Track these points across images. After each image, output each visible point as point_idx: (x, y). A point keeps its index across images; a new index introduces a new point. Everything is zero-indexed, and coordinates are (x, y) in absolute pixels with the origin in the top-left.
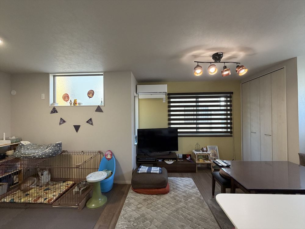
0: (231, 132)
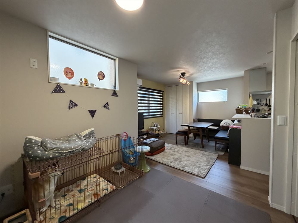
0: (162, 114)
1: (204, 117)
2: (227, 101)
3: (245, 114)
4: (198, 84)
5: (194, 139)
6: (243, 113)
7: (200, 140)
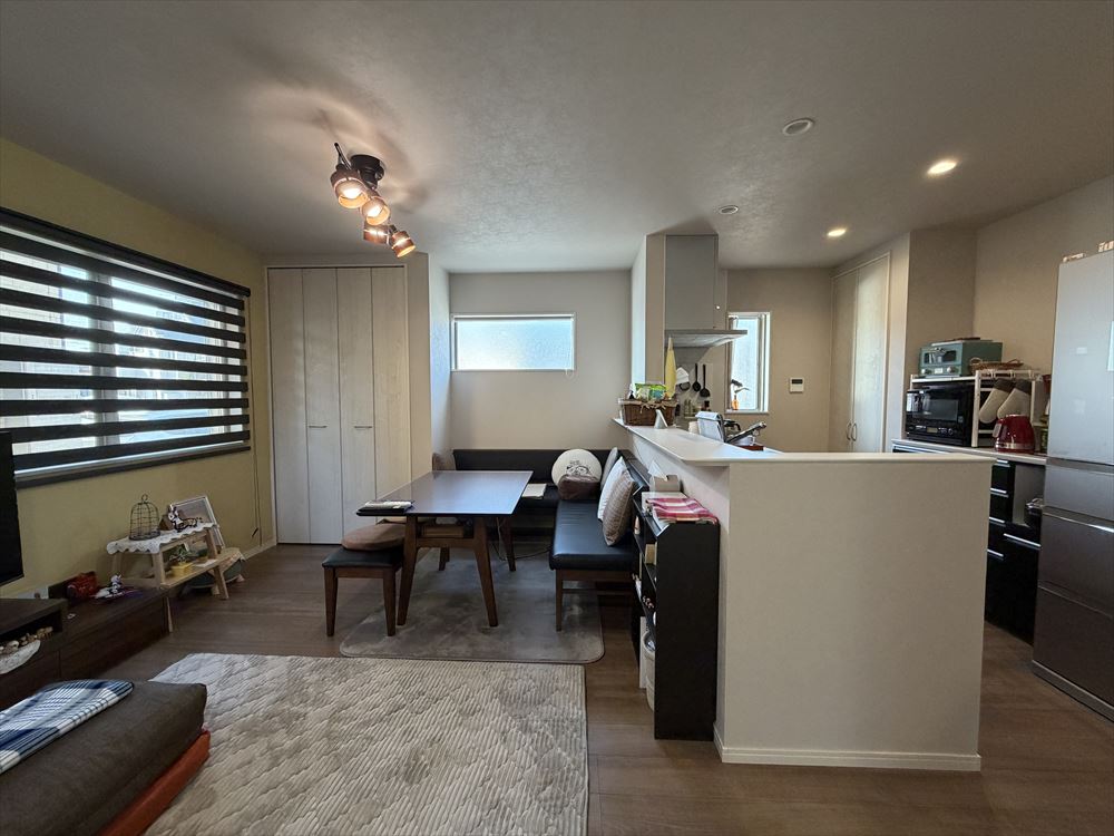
0: (244, 435)
1: (484, 442)
2: (571, 367)
3: (664, 427)
4: (453, 278)
5: (442, 567)
6: (653, 425)
7: (475, 562)
